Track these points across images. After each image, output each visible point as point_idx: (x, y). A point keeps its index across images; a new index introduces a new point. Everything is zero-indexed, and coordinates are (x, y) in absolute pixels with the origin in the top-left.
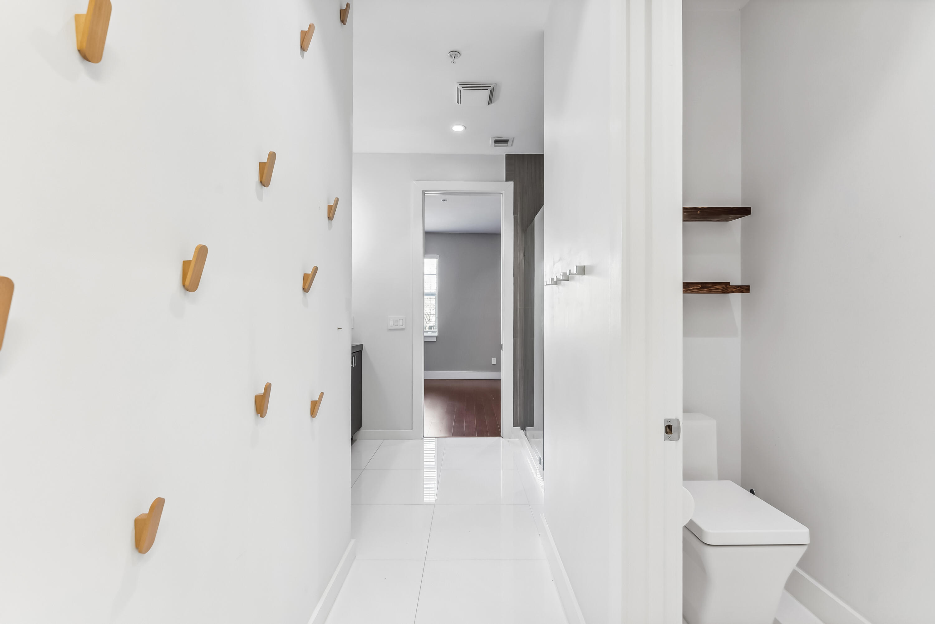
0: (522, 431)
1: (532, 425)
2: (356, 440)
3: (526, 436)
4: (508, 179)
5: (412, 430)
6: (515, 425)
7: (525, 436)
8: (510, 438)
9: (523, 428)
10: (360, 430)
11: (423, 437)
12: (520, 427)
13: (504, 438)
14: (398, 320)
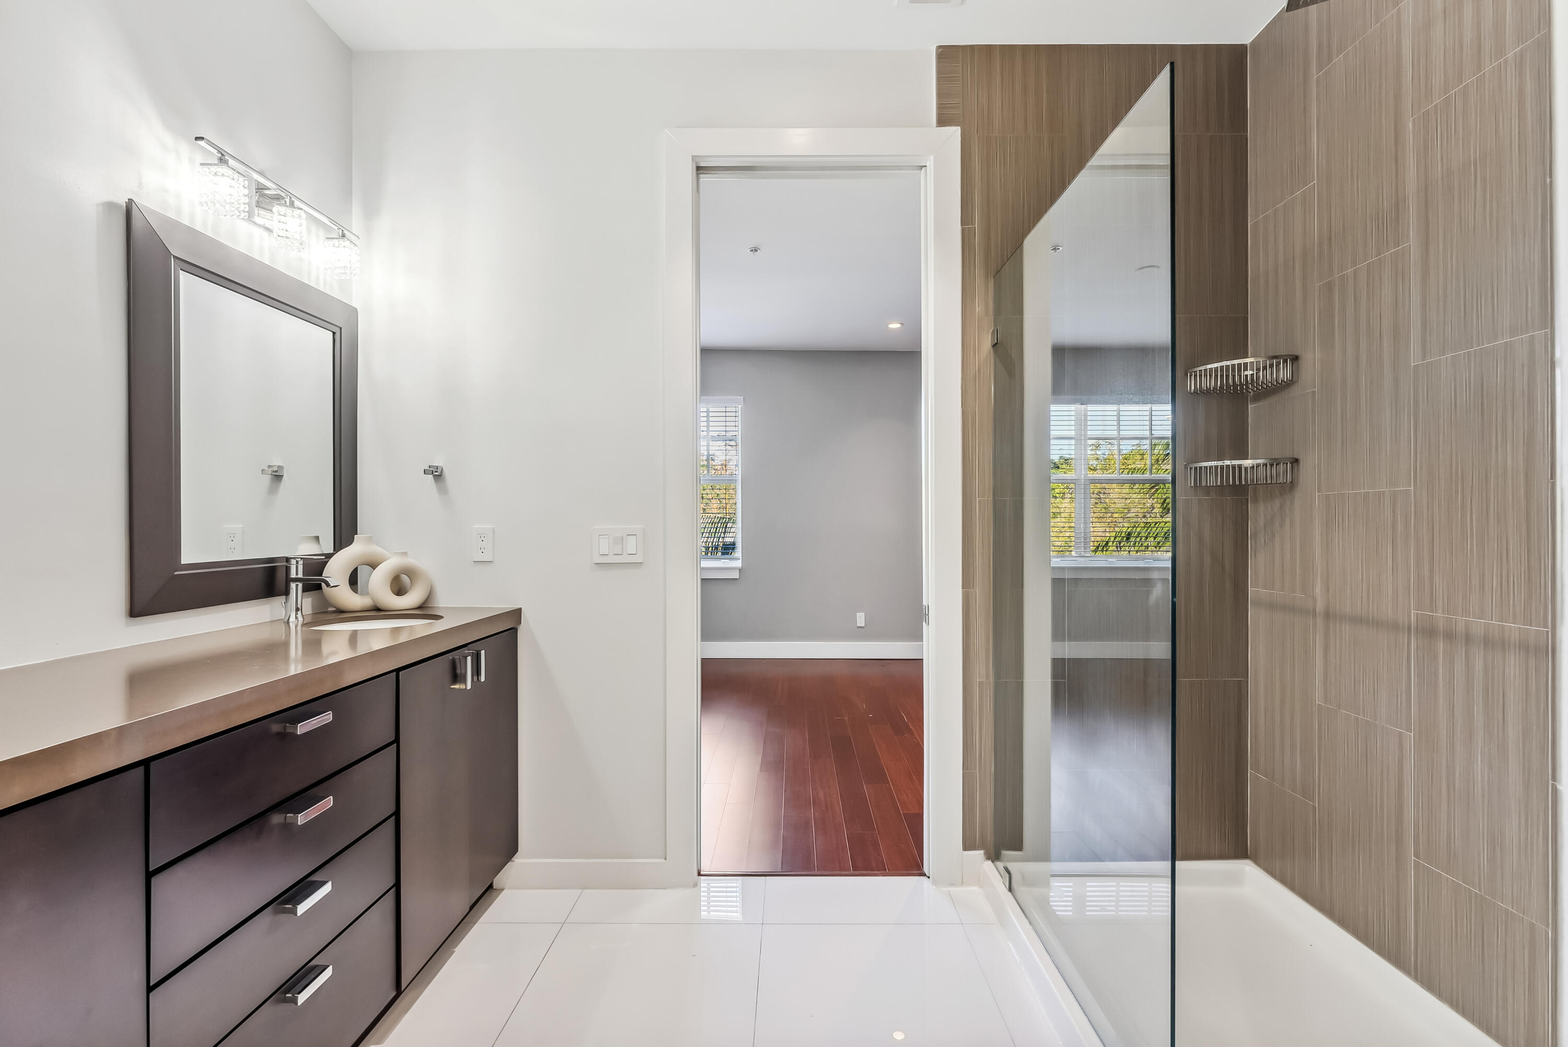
0: (990, 862)
1: (1017, 845)
2: (503, 890)
3: (1010, 889)
4: (943, 121)
5: (663, 860)
6: (968, 845)
7: (1005, 890)
8: (953, 885)
9: (994, 856)
10: (513, 859)
11: (699, 874)
12: (982, 852)
13: (935, 883)
14: (622, 538)
